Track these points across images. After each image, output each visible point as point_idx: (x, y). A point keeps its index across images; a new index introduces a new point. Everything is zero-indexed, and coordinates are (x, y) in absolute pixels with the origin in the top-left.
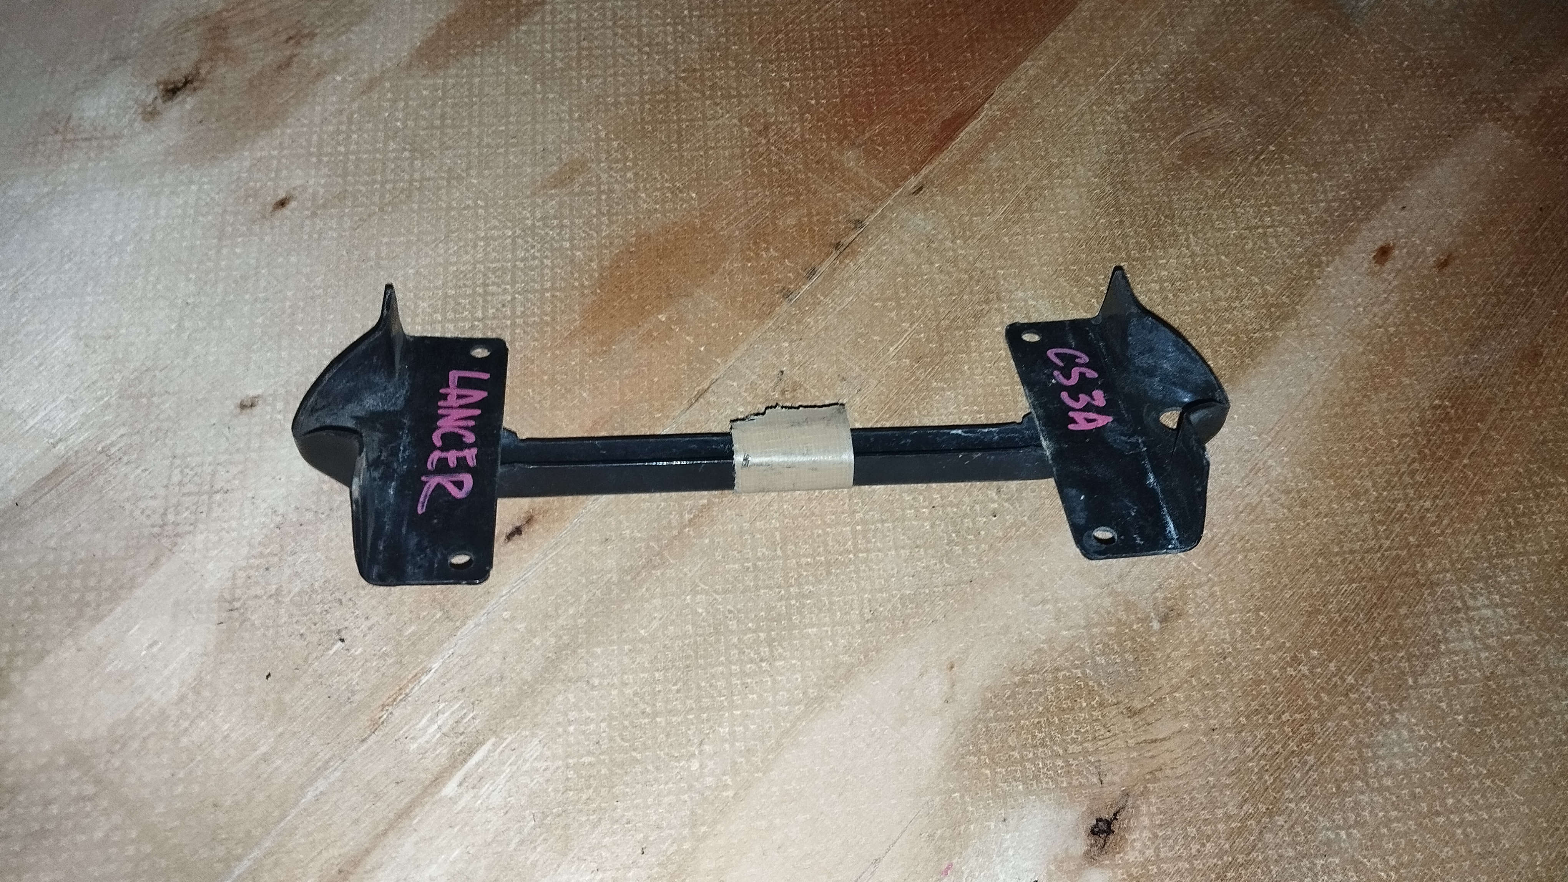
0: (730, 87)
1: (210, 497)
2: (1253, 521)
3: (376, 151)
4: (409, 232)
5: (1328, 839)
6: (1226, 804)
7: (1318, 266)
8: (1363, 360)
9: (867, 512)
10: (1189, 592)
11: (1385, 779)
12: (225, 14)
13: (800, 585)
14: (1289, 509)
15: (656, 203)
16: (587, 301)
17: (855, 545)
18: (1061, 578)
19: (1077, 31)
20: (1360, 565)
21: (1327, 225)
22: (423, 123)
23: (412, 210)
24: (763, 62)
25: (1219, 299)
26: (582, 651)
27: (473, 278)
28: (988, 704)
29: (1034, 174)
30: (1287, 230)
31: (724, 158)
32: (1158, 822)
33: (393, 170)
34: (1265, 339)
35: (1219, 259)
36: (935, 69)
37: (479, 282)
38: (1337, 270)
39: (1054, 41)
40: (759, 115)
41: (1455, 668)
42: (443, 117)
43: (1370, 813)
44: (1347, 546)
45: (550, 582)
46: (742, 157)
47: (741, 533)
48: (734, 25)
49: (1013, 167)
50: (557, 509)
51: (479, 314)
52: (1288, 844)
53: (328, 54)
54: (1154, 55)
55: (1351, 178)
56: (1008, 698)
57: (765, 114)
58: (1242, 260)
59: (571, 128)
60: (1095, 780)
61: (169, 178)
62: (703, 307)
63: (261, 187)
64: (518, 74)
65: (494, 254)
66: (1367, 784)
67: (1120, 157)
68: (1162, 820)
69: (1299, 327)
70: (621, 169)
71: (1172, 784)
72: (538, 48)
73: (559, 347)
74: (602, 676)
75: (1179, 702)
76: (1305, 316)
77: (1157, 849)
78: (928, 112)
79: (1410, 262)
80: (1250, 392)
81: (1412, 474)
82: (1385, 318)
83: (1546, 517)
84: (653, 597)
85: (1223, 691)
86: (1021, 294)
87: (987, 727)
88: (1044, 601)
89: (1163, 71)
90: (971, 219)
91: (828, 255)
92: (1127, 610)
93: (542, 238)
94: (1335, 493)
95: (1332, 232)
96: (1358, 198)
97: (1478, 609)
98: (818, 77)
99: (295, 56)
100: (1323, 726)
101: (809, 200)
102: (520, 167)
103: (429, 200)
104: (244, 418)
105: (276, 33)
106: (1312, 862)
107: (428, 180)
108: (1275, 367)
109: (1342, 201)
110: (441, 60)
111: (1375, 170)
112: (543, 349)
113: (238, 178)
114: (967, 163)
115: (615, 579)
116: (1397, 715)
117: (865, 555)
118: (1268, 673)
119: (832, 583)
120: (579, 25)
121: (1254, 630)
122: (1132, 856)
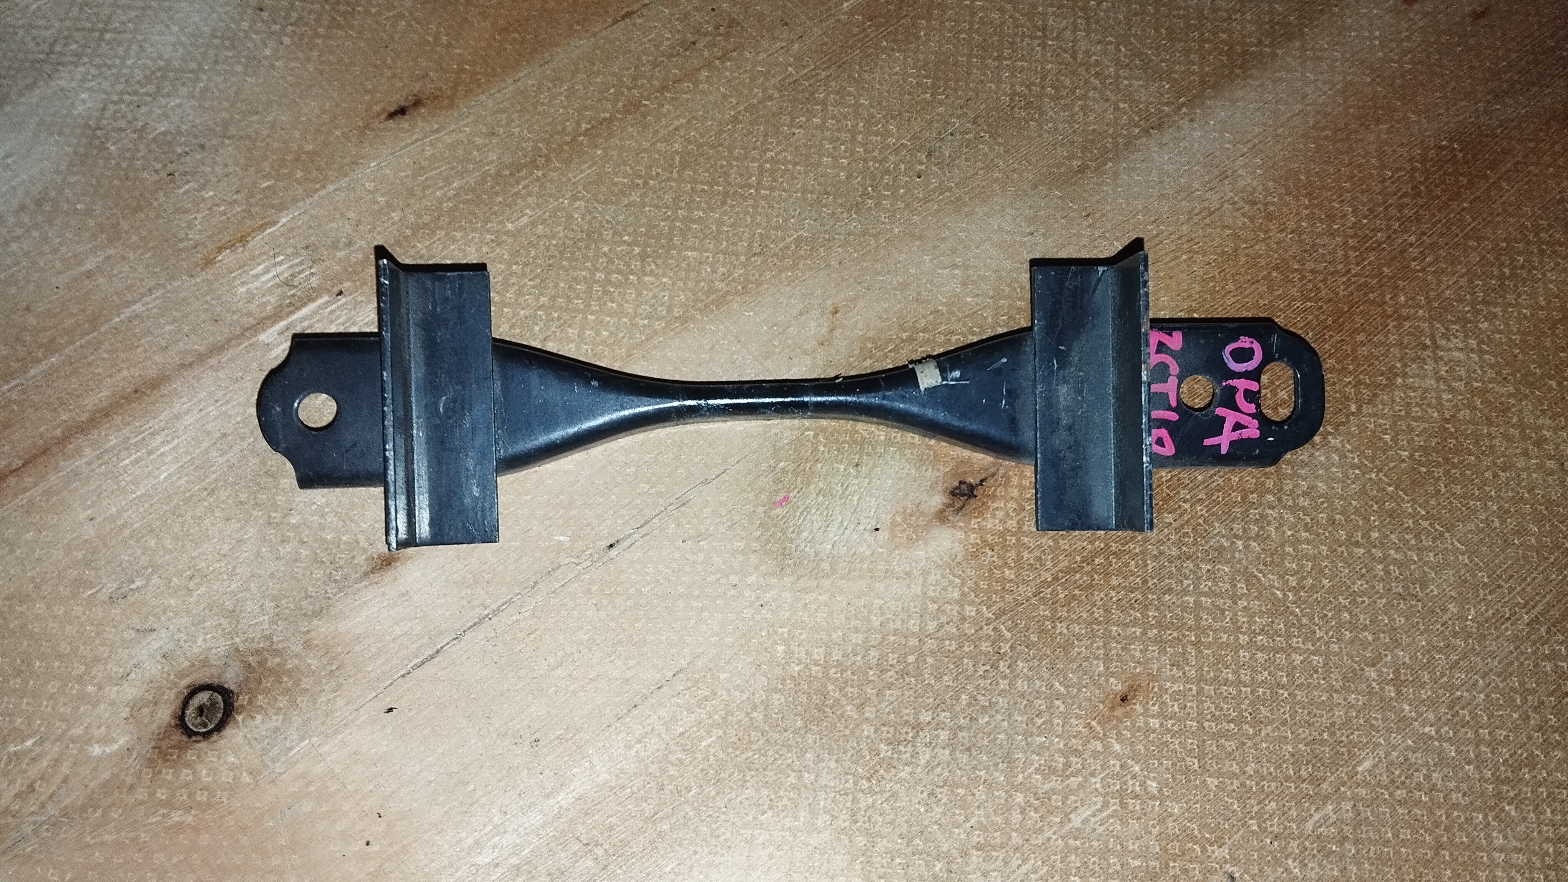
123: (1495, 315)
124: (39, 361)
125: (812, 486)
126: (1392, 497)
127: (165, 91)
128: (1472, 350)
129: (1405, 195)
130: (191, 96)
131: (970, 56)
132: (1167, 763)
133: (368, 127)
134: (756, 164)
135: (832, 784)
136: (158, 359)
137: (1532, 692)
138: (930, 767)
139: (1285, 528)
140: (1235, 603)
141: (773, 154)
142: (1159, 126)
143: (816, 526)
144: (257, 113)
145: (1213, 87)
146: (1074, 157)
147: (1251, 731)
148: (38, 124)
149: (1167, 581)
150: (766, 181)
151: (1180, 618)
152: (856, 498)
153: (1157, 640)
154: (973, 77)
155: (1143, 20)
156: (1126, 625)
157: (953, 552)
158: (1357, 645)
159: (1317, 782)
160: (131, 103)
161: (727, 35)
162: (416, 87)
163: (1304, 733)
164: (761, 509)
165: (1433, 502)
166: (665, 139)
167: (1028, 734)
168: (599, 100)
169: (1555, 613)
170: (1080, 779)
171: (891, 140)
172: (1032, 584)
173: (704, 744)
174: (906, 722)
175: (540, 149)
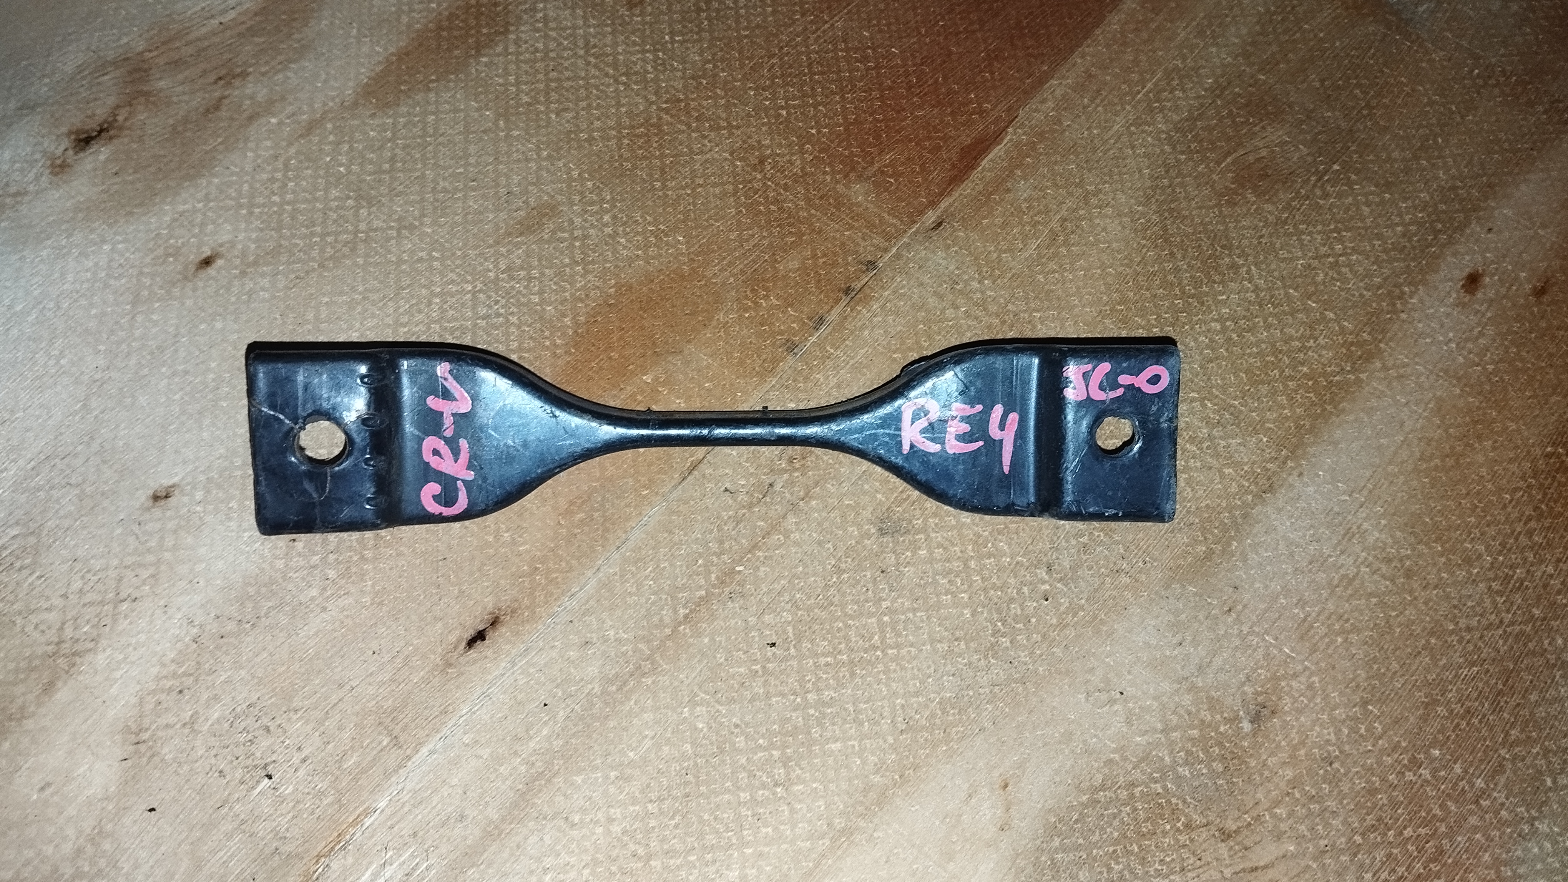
0: (719, 118)
1: (115, 607)
2: (1352, 596)
3: (316, 199)
4: (353, 289)
7: (1399, 298)
8: (1461, 403)
9: (895, 600)
10: (1283, 684)
12: (148, 55)
13: (819, 690)
14: (1392, 581)
15: (638, 248)
16: (560, 362)
17: (883, 639)
18: (1129, 673)
19: (1108, 46)
20: (1480, 644)
21: (1406, 251)
22: (370, 168)
23: (356, 265)
24: (756, 89)
25: (1291, 338)
26: (559, 781)
28: (1052, 831)
29: (1069, 203)
30: (1360, 257)
31: (715, 196)
33: (335, 221)
34: (1347, 382)
35: (1286, 293)
36: (950, 92)
38: (1421, 301)
39: (1083, 56)
40: (753, 148)
42: (393, 160)
44: (1463, 623)
45: (519, 697)
46: (734, 194)
47: (747, 629)
48: (721, 50)
49: (1044, 197)
50: (527, 608)
53: (262, 94)
54: (1196, 69)
55: (1428, 198)
56: (1076, 822)
57: (760, 146)
58: (1314, 293)
59: (540, 168)
61: (77, 237)
62: (694, 365)
63: (183, 244)
64: (478, 110)
65: (451, 312)
67: (1166, 181)
69: (1385, 368)
70: (597, 213)
72: (501, 81)
74: (583, 811)
75: (1281, 820)
76: (1391, 355)
78: (946, 138)
79: (1503, 291)
80: (1335, 444)
81: (1530, 534)
82: (1481, 354)
84: (643, 710)
85: (1331, 804)
87: (1052, 860)
88: (1112, 702)
89: (1207, 86)
90: (999, 256)
91: (837, 301)
92: (1211, 708)
93: (508, 293)
94: (1443, 560)
95: (1413, 260)
96: (1438, 220)
98: (820, 104)
99: (225, 97)
100: (1452, 841)
101: (812, 241)
102: (480, 213)
103: (377, 253)
104: (157, 512)
105: (204, 72)
107: (376, 230)
108: (1361, 415)
109: (1420, 224)
110: (390, 98)
111: (1454, 188)
113: (158, 235)
114: (991, 193)
115: (597, 690)
116: (1537, 823)
117: (895, 651)
118: (1384, 780)
119: (857, 687)
120: (546, 54)
121: (1363, 727)
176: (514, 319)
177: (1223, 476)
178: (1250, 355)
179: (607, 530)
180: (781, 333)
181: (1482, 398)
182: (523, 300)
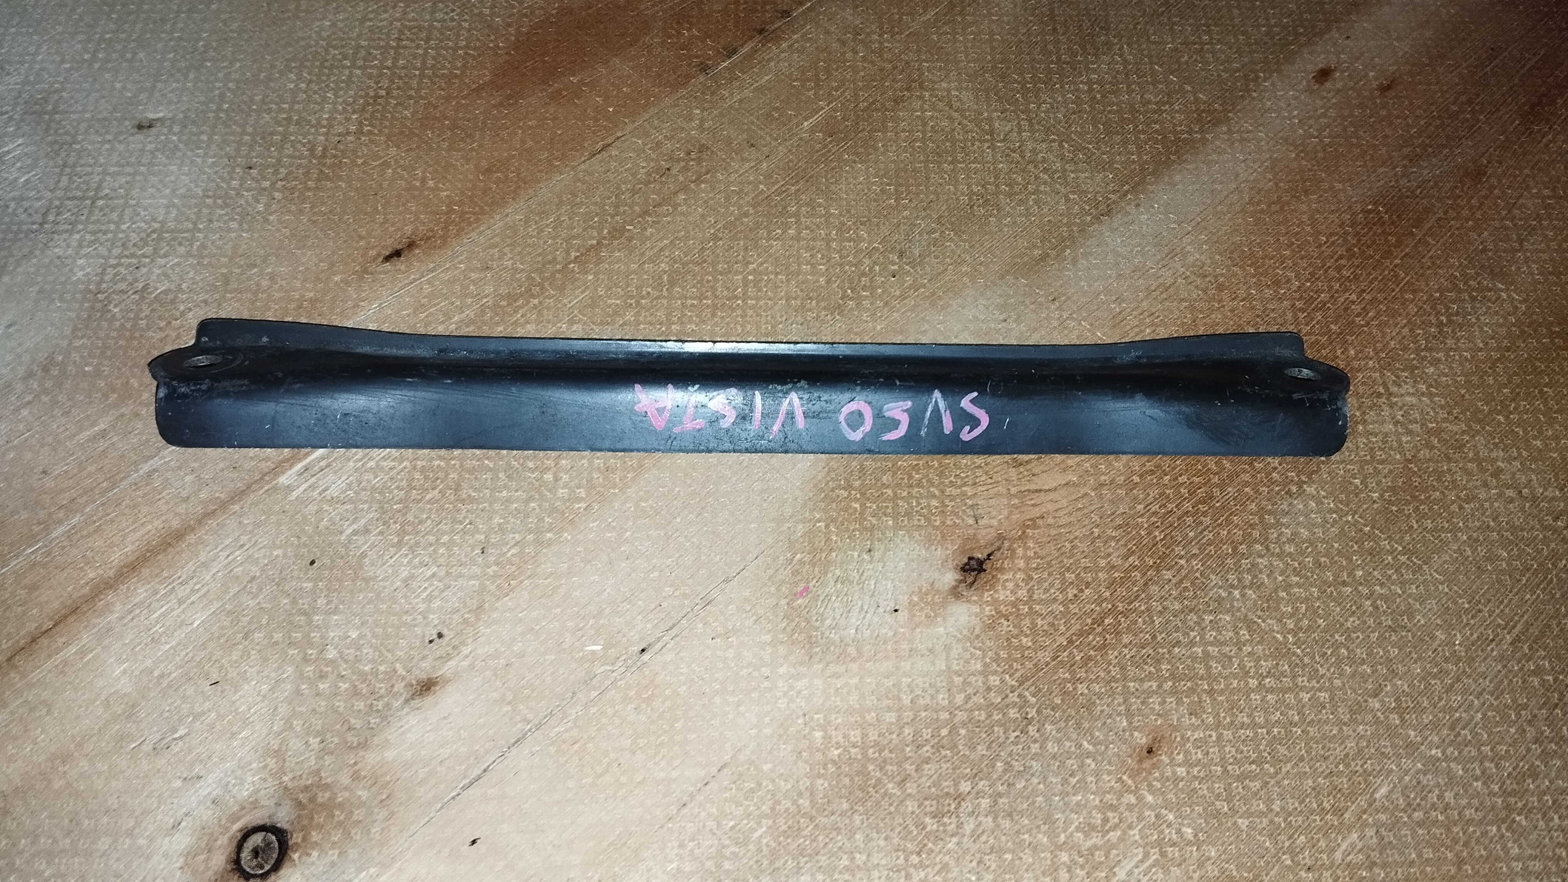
1: (93, 203)
2: (1165, 299)
5: (1219, 596)
6: (1109, 555)
7: (1254, 81)
8: (1295, 165)
11: (1287, 546)
14: (1205, 291)
16: (501, 61)
17: (745, 292)
21: (1267, 46)
25: (1149, 102)
27: (388, 35)
30: (1224, 47)
32: (1034, 566)
34: (1193, 140)
35: (1151, 68)
37: (393, 37)
38: (1273, 85)
41: (1372, 449)
43: (1268, 576)
45: (423, 300)
47: (628, 273)
50: (441, 237)
51: (389, 63)
52: (1175, 598)
55: (1295, 8)
58: (1176, 70)
60: (971, 521)
62: (617, 73)
65: (413, 14)
66: (1267, 548)
68: (1039, 564)
69: (1230, 132)
71: (1053, 532)
73: (464, 98)
76: (1237, 123)
77: (1030, 591)
79: (1351, 84)
80: (1173, 185)
81: (1339, 269)
82: (1321, 130)
83: (1482, 318)
86: (944, 85)
87: (862, 464)
90: (900, 18)
91: (751, 38)
94: (1254, 280)
95: (1271, 53)
96: (1301, 26)
97: (1402, 395)
100: (1222, 491)
104: (140, 137)
106: (1200, 617)
108: (1202, 165)
109: (1284, 27)
112: (448, 98)
115: (491, 303)
116: (1305, 487)
117: (754, 302)
119: (716, 324)
122: (1003, 594)
123: (1439, 360)
124: (60, 522)
125: (830, 575)
126: (1370, 537)
127: (162, 252)
128: (1423, 394)
129: (1341, 257)
130: (189, 254)
131: (927, 162)
132: (1199, 809)
133: (365, 271)
134: (740, 277)
135: (883, 862)
136: (181, 509)
137: (1525, 707)
138: (976, 836)
139: (1276, 574)
140: (1240, 649)
141: (754, 266)
142: (1109, 213)
143: (838, 613)
144: (255, 266)
145: (1153, 174)
146: (1035, 246)
147: (1272, 770)
148: (39, 292)
149: (1175, 635)
150: (751, 292)
151: (1191, 668)
152: (873, 582)
153: (1174, 692)
154: (932, 181)
155: (1081, 118)
156: (1142, 680)
157: (971, 625)
158: (1358, 679)
159: (1339, 812)
160: (129, 265)
161: (699, 160)
162: (408, 229)
163: (1321, 766)
164: (784, 602)
165: (1407, 538)
166: (651, 260)
167: (1064, 794)
168: (585, 229)
169: (1535, 631)
170: (1119, 833)
171: (863, 245)
172: (1049, 649)
173: (756, 835)
174: (948, 794)
175: (533, 279)
176: (466, 25)
177: (1068, 200)
178: (1109, 112)
179: (519, 187)
180: (697, 57)
181: (1314, 162)
182: (476, 11)
